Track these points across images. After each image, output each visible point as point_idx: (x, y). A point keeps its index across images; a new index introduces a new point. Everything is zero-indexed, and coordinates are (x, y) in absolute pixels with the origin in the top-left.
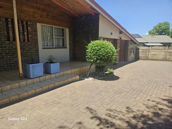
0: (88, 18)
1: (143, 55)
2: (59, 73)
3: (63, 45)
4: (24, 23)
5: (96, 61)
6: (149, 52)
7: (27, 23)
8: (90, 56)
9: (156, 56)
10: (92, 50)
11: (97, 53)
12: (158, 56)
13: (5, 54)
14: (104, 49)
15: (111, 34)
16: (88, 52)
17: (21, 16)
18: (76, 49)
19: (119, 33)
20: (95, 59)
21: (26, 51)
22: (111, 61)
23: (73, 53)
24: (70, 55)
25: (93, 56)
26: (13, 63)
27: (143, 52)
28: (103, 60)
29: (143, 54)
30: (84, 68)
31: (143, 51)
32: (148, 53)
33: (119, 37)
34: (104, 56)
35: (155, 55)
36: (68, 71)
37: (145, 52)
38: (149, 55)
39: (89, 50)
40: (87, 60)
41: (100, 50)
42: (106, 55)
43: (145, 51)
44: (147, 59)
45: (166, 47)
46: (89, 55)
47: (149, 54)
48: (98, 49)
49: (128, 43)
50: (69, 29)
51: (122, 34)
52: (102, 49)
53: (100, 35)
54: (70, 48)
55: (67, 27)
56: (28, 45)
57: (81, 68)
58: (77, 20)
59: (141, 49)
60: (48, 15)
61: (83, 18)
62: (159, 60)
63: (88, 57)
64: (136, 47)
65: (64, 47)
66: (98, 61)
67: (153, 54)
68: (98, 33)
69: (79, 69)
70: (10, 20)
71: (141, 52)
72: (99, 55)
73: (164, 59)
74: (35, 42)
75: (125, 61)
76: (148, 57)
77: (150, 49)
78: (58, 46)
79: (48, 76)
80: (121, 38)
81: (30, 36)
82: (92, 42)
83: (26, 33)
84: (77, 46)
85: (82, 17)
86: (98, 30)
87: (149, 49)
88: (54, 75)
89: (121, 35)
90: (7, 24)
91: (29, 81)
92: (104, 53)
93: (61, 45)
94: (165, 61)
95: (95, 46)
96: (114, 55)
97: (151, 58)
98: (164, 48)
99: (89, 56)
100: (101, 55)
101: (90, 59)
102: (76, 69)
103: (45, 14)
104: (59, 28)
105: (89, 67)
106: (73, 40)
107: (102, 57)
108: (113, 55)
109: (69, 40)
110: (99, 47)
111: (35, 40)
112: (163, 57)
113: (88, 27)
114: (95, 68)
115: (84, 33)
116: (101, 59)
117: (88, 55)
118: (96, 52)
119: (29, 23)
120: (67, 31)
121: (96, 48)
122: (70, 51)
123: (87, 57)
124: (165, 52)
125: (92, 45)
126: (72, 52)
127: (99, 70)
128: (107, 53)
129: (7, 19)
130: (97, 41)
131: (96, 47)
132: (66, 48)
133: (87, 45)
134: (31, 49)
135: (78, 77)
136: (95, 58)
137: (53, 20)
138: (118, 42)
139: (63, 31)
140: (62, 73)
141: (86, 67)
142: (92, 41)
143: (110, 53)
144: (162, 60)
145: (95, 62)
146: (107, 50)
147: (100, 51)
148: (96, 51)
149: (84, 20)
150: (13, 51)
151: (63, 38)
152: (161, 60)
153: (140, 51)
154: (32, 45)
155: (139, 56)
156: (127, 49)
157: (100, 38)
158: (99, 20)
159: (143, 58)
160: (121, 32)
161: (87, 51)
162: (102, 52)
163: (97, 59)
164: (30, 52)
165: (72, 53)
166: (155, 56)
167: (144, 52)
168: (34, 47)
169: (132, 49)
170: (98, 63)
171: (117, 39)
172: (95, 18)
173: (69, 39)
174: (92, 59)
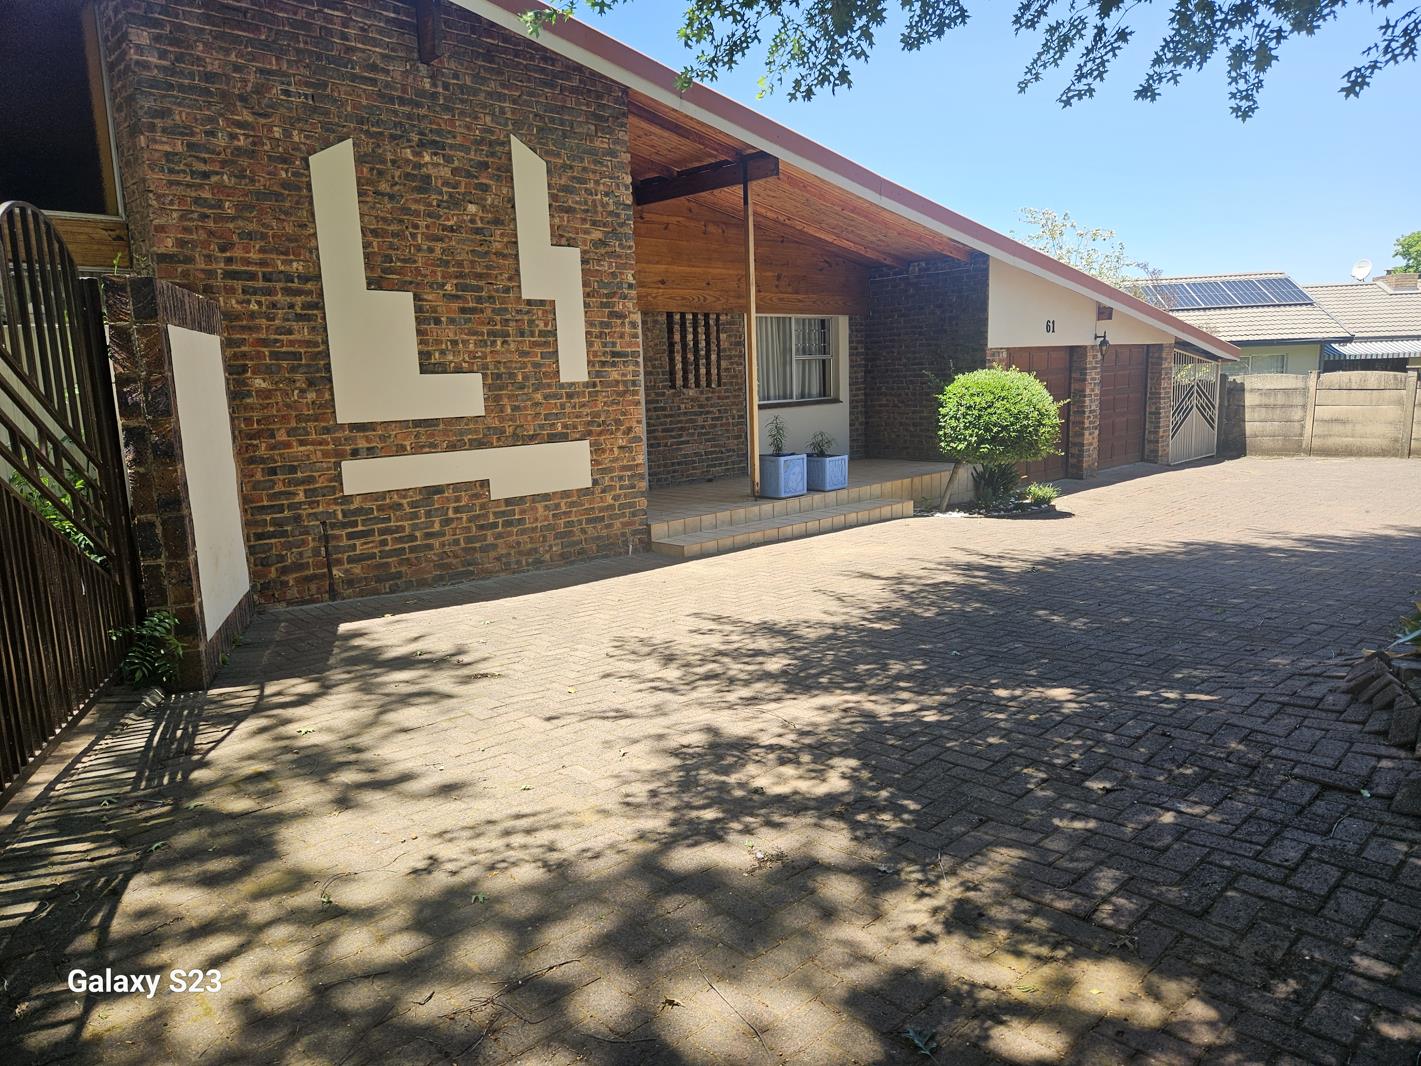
0: (937, 269)
1: (1270, 427)
2: (845, 491)
3: (824, 391)
4: (711, 322)
5: (978, 447)
6: (1304, 407)
7: (718, 319)
8: (952, 428)
9: (1349, 427)
10: (963, 409)
11: (980, 417)
12: (1358, 427)
13: (664, 431)
14: (1005, 402)
15: (1050, 327)
16: (944, 416)
17: (705, 299)
18: (881, 406)
19: (1094, 316)
20: (974, 439)
21: (713, 419)
22: (1033, 445)
23: (867, 423)
24: (851, 431)
25: (966, 428)
26: (679, 464)
27: (1266, 406)
28: (1002, 442)
29: (1270, 416)
30: (926, 478)
31: (1265, 400)
32: (1297, 414)
33: (1096, 337)
34: (1004, 428)
35: (1343, 422)
36: (874, 486)
37: (1283, 406)
38: (1303, 427)
39: (949, 408)
40: (943, 444)
41: (990, 407)
42: (1012, 424)
43: (1280, 399)
44: (1293, 447)
45: (1405, 370)
46: (948, 425)
47: (1303, 419)
48: (984, 405)
49: (1161, 358)
50: (850, 319)
51: (1110, 318)
52: (997, 405)
53: (993, 341)
54: (851, 402)
55: (843, 314)
56: (719, 398)
57: (917, 480)
58: (888, 275)
59: (1252, 390)
60: (779, 278)
61: (915, 269)
62: (1370, 455)
63: (945, 434)
64: (1224, 377)
65: (826, 396)
66: (985, 448)
67: (1327, 417)
68: (982, 334)
69: (907, 481)
70: (677, 317)
71: (1253, 407)
72: (987, 424)
73: (1398, 446)
74: (737, 384)
75: (1142, 460)
76: (1301, 435)
77: (1312, 390)
78: (803, 396)
79: (818, 497)
80: (1104, 342)
81: (724, 364)
82: (961, 379)
83: (714, 357)
84: (884, 389)
85: (909, 263)
86: (984, 322)
87: (1306, 390)
88: (833, 494)
89: (1104, 326)
90: (670, 331)
91: (779, 505)
92: (1005, 419)
93: (815, 389)
94: (1402, 456)
95: (972, 395)
96: (1044, 425)
97: (1316, 443)
98: (1395, 377)
99: (949, 431)
100: (995, 425)
101: (952, 441)
102: (898, 483)
103: (770, 274)
104: (810, 320)
105: (946, 476)
106: (866, 366)
107: (998, 432)
108: (1041, 424)
109: (851, 367)
110: (989, 398)
111: (735, 376)
112: (1389, 431)
113: (940, 306)
114: (971, 484)
115: (920, 334)
116: (994, 440)
117: (944, 427)
118: (976, 416)
119: (723, 318)
120: (842, 326)
121: (977, 399)
122: (851, 413)
123: (941, 433)
124: (1400, 402)
125: (964, 390)
126: (862, 419)
127: (990, 490)
128: (1017, 419)
129: (670, 315)
130: (980, 375)
131: (975, 398)
132: (836, 400)
133: (942, 392)
134: (726, 411)
135: (909, 506)
136: (971, 436)
137: (797, 293)
138: (1089, 358)
139: (823, 328)
140: (854, 492)
141: (936, 477)
142: (960, 376)
143: (1027, 418)
144: (1384, 453)
145: (972, 449)
146: (1018, 406)
147: (989, 410)
148: (976, 412)
149: (917, 277)
150: (680, 422)
151: (824, 361)
152: (1377, 455)
153: (1249, 400)
154: (727, 397)
155: (1244, 434)
156: (1157, 396)
157: (993, 355)
158: (987, 279)
159: (1267, 442)
160: (1104, 313)
161: (942, 411)
162: (1000, 414)
163: (981, 441)
164: (722, 425)
165: (861, 424)
166: (1337, 428)
167: (1275, 406)
168: (734, 404)
169: (1190, 394)
170: (983, 457)
171: (1084, 348)
172: (968, 271)
173: (851, 361)
174: (960, 440)
